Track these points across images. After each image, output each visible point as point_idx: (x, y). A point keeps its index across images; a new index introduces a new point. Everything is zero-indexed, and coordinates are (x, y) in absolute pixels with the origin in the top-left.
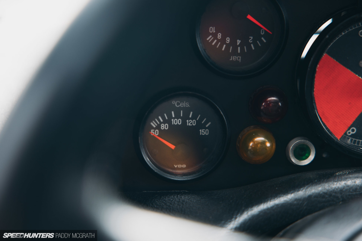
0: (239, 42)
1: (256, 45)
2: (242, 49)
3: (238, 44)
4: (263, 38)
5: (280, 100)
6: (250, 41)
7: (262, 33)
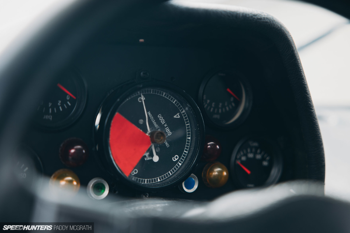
0: (50, 104)
1: (63, 107)
2: (53, 110)
3: (50, 106)
4: (68, 103)
5: (84, 148)
6: (59, 104)
7: (68, 98)
